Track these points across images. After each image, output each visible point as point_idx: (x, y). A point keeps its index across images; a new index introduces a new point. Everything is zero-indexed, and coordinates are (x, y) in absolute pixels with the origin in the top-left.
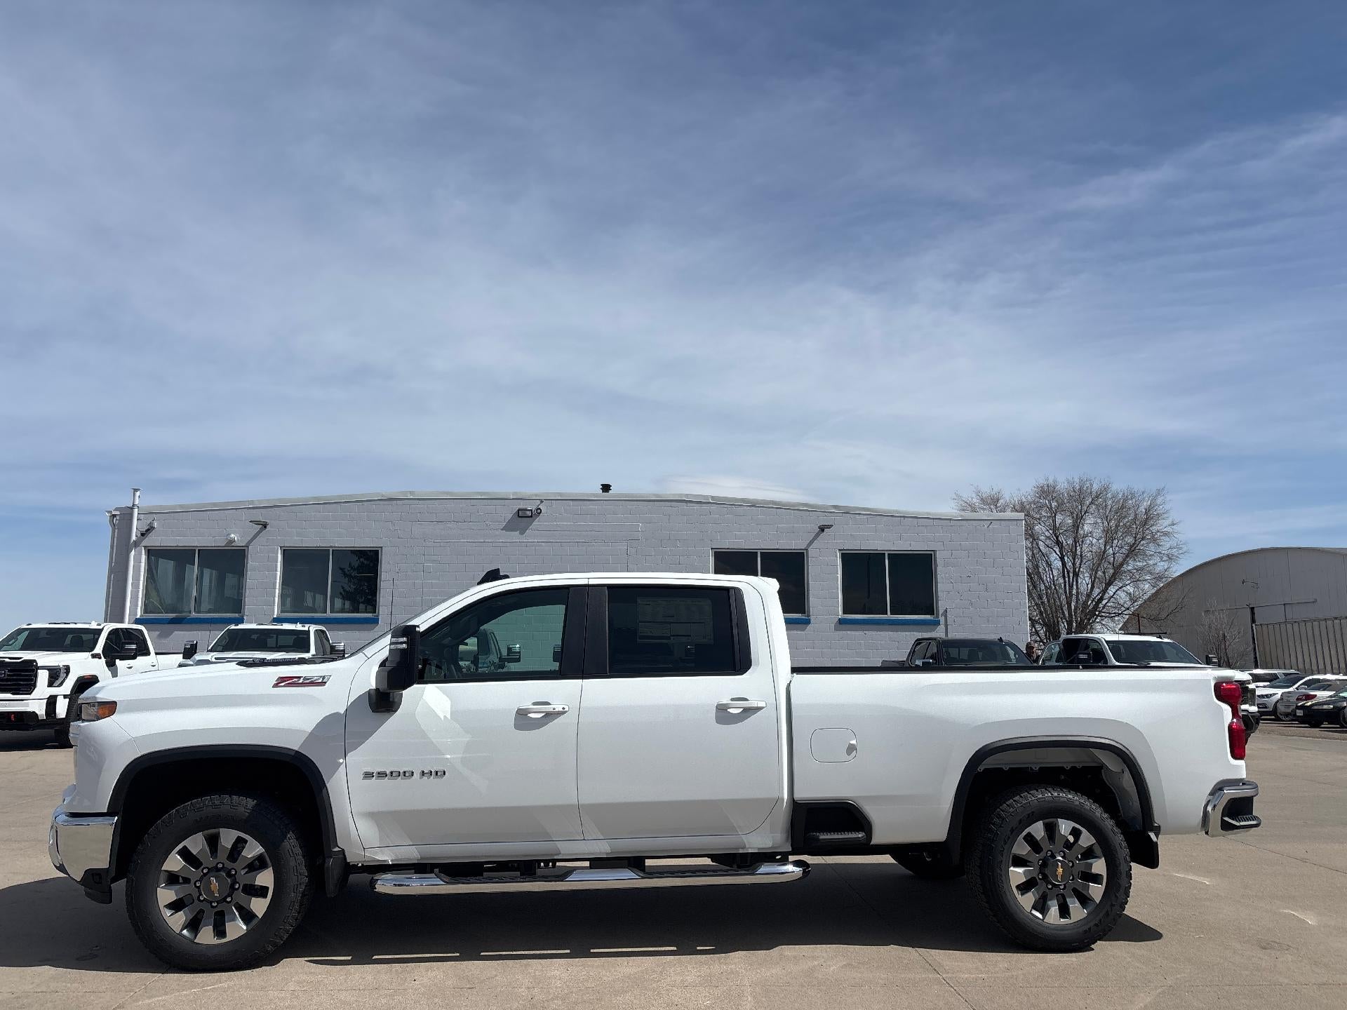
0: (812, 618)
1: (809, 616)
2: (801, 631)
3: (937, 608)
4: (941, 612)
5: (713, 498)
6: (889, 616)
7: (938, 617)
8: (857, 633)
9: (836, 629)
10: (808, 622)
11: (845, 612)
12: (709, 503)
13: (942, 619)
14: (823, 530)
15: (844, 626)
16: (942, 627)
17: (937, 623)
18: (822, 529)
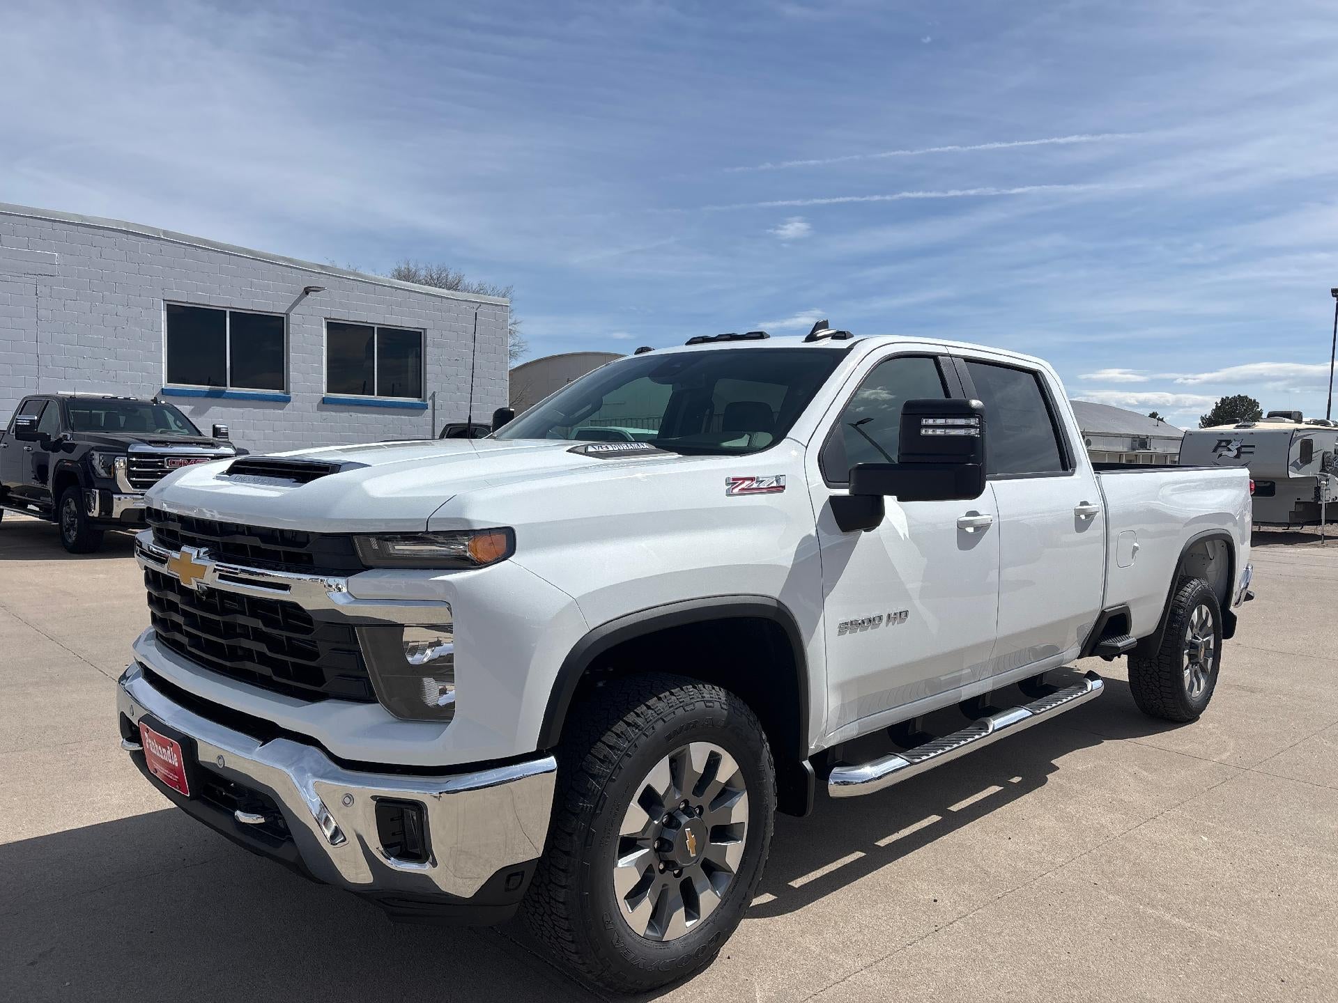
0: (292, 394)
1: (288, 392)
2: (280, 409)
3: (425, 391)
4: (429, 394)
5: (165, 233)
6: (375, 397)
7: (425, 400)
8: (342, 415)
9: (319, 409)
10: (287, 400)
11: (329, 391)
12: (159, 239)
13: (429, 402)
14: (307, 293)
15: (329, 406)
16: (429, 411)
17: (425, 407)
18: (307, 291)
